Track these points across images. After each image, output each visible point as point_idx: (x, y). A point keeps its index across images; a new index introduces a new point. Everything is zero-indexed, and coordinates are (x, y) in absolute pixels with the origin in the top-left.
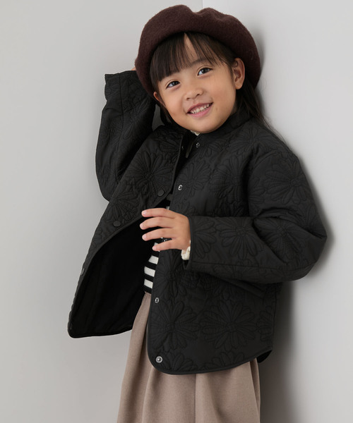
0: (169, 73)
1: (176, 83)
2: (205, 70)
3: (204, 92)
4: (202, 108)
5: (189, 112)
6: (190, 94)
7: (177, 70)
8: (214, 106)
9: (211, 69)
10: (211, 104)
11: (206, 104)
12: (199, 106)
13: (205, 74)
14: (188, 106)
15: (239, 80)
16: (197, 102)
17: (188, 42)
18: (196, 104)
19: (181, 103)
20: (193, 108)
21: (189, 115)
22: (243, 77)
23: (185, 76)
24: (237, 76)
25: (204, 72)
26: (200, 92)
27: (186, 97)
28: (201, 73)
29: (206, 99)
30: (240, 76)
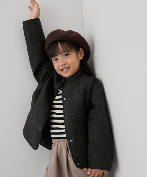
0: (54, 56)
1: (57, 59)
2: (66, 55)
3: (66, 63)
4: (66, 69)
5: (62, 70)
6: (61, 64)
7: (56, 55)
8: (71, 68)
9: (69, 55)
10: (69, 67)
11: (67, 68)
12: (65, 68)
13: (66, 57)
14: (61, 68)
16: (64, 67)
17: (60, 45)
18: (63, 68)
19: (59, 67)
20: (63, 69)
21: (62, 71)
23: (59, 57)
25: (66, 56)
26: (64, 63)
27: (60, 65)
28: (65, 56)
29: (67, 66)
30: (82, 54)
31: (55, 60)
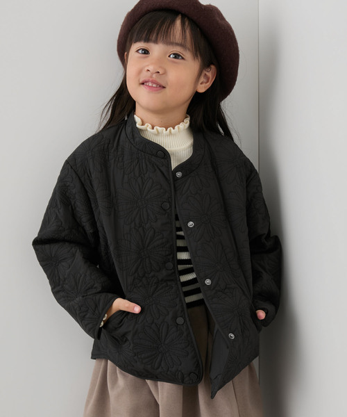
1: (146, 52)
2: (177, 56)
6: (152, 67)
8: (165, 91)
13: (175, 60)
14: (144, 77)
15: (203, 85)
16: (154, 78)
17: (178, 22)
19: (140, 72)
20: (148, 81)
22: (209, 85)
24: (205, 80)
26: (161, 71)
27: (147, 68)
28: (172, 56)
29: (162, 81)
30: (207, 82)
31: (140, 51)
